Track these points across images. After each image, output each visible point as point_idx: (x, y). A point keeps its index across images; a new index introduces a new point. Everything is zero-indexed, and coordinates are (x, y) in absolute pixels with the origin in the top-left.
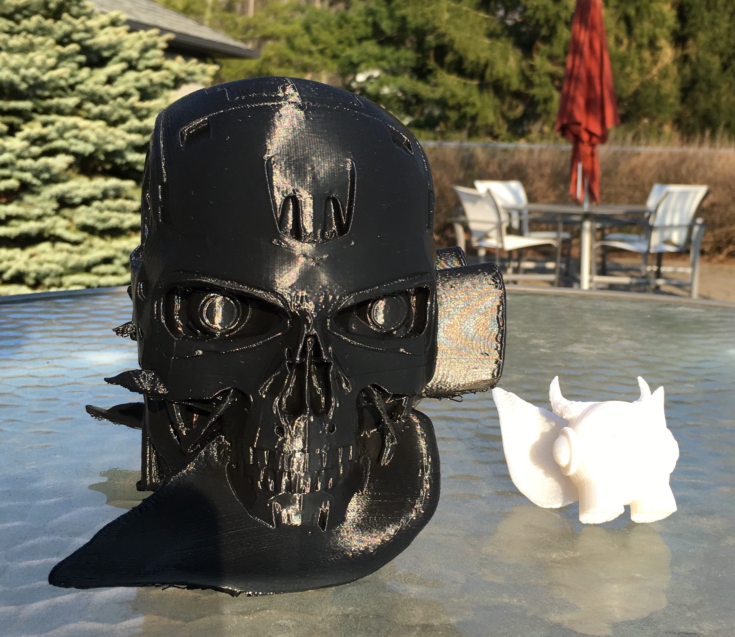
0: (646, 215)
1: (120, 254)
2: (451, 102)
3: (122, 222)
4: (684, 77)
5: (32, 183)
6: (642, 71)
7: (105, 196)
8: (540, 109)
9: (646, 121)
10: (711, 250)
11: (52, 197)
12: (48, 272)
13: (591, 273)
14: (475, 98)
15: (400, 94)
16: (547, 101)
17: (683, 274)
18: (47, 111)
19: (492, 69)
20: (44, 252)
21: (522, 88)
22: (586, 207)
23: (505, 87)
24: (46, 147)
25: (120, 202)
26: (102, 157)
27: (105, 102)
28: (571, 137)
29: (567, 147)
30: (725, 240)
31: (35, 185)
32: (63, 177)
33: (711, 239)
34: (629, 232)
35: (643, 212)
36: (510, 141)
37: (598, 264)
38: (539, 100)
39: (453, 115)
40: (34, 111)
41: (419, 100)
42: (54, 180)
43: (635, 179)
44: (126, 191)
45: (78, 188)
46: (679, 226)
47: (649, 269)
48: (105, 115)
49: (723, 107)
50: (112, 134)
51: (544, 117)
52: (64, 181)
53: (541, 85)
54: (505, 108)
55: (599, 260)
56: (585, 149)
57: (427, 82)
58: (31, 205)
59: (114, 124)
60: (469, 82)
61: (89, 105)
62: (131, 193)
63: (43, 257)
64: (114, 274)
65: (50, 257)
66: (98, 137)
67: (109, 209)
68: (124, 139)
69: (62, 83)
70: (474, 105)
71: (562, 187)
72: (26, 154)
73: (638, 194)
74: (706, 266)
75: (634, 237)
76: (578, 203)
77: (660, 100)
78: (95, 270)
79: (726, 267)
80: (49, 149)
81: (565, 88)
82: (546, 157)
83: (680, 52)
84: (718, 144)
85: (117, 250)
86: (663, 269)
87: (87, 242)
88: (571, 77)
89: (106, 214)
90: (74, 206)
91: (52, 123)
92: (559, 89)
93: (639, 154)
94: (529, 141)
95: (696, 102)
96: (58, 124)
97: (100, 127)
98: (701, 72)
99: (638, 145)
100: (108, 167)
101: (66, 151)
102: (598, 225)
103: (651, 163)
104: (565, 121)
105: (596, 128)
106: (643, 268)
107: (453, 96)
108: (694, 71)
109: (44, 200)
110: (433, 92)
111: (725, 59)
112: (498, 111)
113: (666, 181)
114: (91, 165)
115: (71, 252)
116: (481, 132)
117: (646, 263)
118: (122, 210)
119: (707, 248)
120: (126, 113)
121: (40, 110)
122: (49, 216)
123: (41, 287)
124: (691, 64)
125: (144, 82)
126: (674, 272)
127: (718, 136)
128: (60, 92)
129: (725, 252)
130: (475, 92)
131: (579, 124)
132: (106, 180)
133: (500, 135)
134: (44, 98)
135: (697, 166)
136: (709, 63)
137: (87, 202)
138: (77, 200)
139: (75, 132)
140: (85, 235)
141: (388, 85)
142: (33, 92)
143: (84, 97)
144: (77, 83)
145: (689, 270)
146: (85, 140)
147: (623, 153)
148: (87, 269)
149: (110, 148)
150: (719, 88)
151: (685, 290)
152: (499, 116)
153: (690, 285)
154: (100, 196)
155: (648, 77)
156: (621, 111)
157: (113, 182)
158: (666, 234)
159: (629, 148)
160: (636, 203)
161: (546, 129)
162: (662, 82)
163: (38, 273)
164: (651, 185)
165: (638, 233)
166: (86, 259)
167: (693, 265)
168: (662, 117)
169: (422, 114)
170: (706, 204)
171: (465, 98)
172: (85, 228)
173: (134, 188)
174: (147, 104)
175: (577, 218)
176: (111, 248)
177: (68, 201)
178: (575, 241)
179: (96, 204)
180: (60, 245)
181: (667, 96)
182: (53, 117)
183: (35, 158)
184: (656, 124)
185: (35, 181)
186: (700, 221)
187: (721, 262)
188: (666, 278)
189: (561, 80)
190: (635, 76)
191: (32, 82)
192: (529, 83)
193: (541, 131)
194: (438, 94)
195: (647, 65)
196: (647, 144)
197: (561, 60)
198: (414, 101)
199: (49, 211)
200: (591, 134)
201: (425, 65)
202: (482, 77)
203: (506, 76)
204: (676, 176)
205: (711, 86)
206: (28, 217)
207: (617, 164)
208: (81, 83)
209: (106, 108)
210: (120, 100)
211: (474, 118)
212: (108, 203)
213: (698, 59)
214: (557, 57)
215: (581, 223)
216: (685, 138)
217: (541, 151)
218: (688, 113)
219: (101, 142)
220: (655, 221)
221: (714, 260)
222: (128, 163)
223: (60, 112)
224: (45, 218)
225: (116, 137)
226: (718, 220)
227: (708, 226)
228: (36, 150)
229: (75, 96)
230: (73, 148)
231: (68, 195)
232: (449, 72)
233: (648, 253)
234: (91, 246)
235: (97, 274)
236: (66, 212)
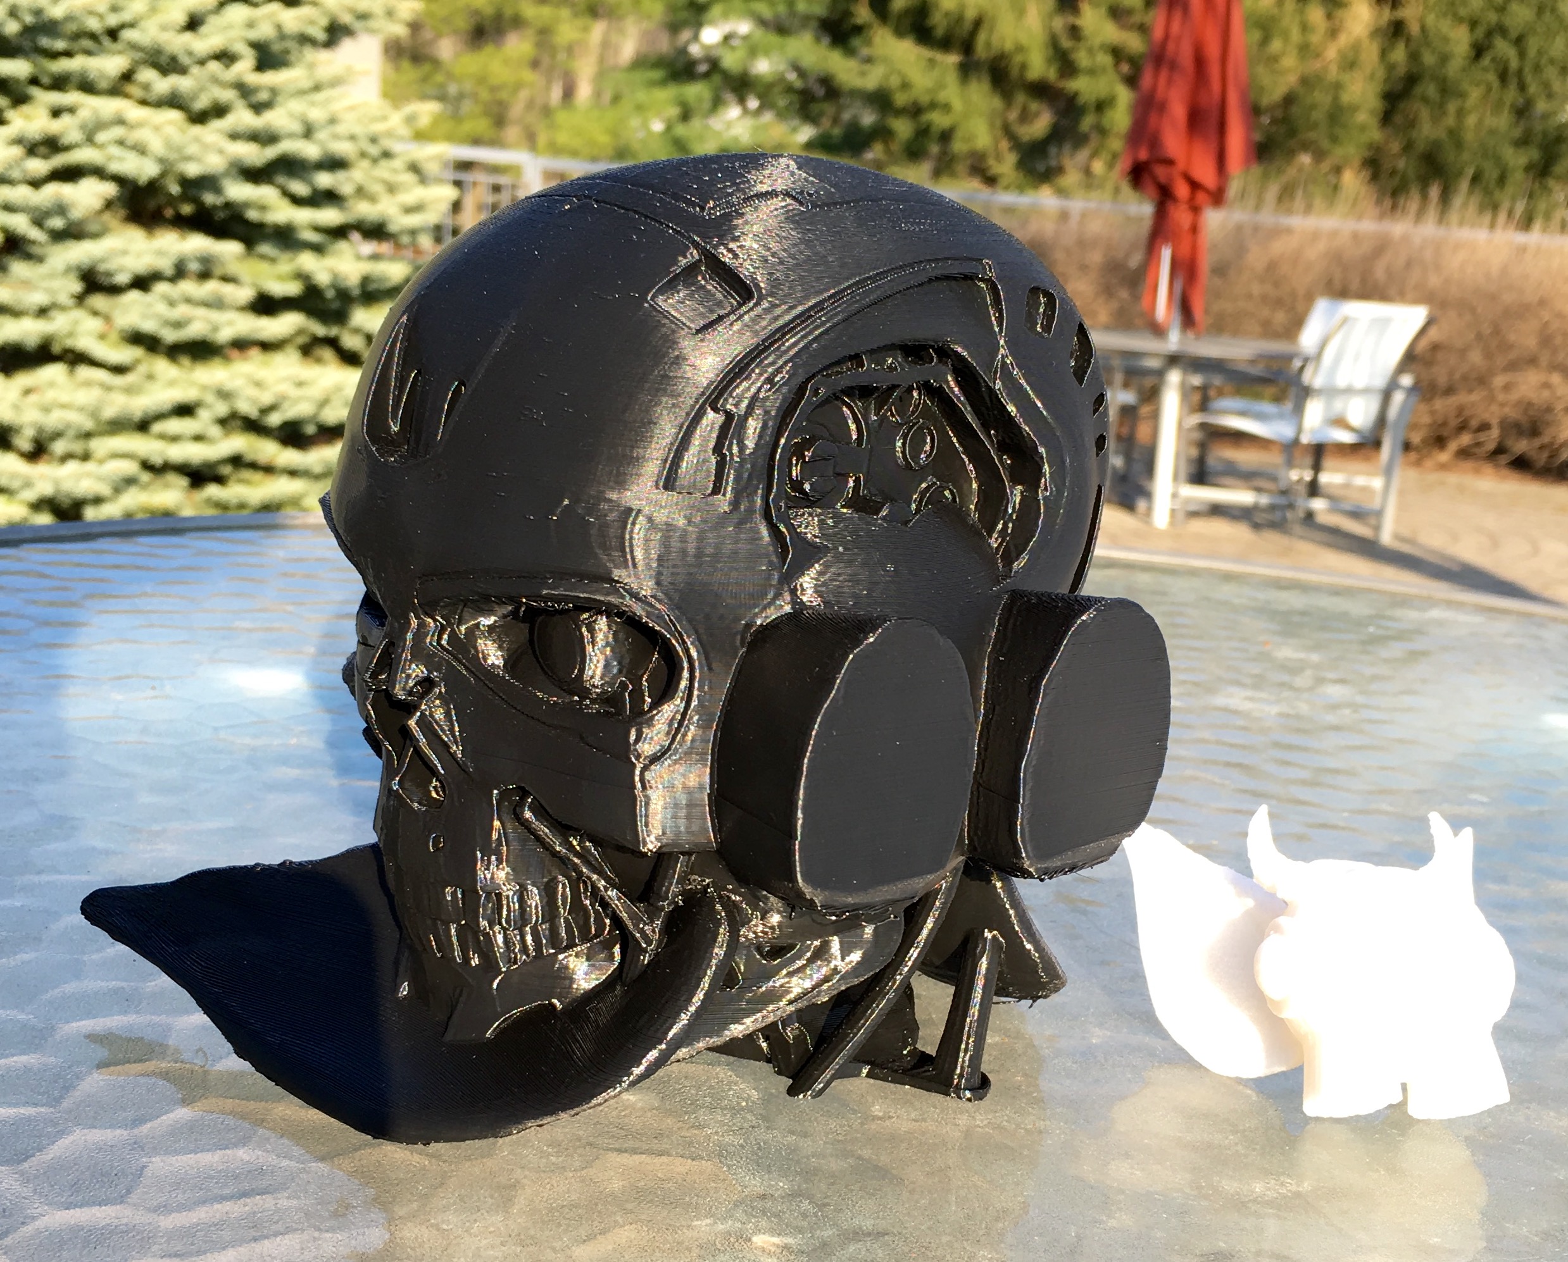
0: (1297, 364)
1: (210, 398)
2: (900, 99)
3: (216, 329)
4: (1391, 68)
5: (28, 236)
6: (1304, 49)
7: (180, 272)
8: (1087, 123)
9: (1305, 159)
10: (1424, 441)
11: (68, 270)
12: (61, 427)
13: (1176, 478)
14: (952, 92)
15: (792, 77)
16: (1102, 106)
17: (1365, 489)
18: (59, 83)
19: (991, 31)
20: (52, 384)
21: (1052, 74)
22: (1174, 341)
23: (1014, 72)
24: (60, 160)
25: (212, 287)
26: (175, 189)
27: (183, 71)
28: (1152, 190)
29: (1143, 209)
30: (1454, 423)
31: (34, 242)
32: (93, 227)
33: (1426, 419)
34: (1258, 396)
35: (1289, 358)
36: (1021, 189)
37: (1190, 461)
38: (1085, 103)
39: (903, 128)
40: (34, 81)
41: (830, 89)
42: (73, 233)
43: (1276, 284)
44: (223, 264)
45: (125, 252)
46: (1366, 391)
47: (1294, 475)
48: (181, 96)
49: (1469, 136)
50: (197, 140)
51: (1094, 139)
52: (95, 236)
53: (1092, 72)
54: (1013, 115)
55: (1194, 452)
56: (1181, 216)
57: (850, 52)
58: (26, 284)
59: (199, 118)
60: (939, 56)
61: (147, 75)
62: (233, 268)
63: (50, 395)
64: (198, 438)
65: (64, 397)
66: (169, 145)
67: (188, 300)
68: (221, 152)
69: (94, 24)
70: (947, 108)
71: (1124, 294)
72: (16, 174)
73: (1280, 318)
74: (1412, 474)
75: (1267, 407)
76: (1158, 331)
77: (1337, 115)
78: (157, 427)
79: (1452, 478)
80: (62, 167)
81: (1147, 80)
82: (1095, 227)
83: (1387, 15)
84: (1454, 216)
85: (204, 388)
86: (1325, 478)
87: (142, 369)
88: (1159, 57)
89: (182, 311)
90: (114, 290)
91: (71, 110)
92: (1131, 81)
93: (1289, 231)
94: (1061, 192)
95: (1412, 124)
96: (84, 114)
97: (170, 122)
98: (1429, 59)
99: (1289, 212)
100: (187, 209)
101: (99, 172)
102: (1196, 380)
103: (1314, 253)
104: (1143, 155)
105: (1205, 174)
106: (1282, 473)
107: (905, 86)
108: (1414, 56)
109: (52, 276)
110: (863, 74)
111: (1480, 32)
112: (998, 123)
113: (1342, 293)
114: (152, 204)
115: (108, 388)
116: (961, 168)
117: (1290, 464)
118: (217, 304)
119: (1416, 438)
120: (227, 95)
121: (45, 80)
122: (63, 308)
123: (45, 457)
124: (1408, 40)
125: (265, 31)
126: (1347, 486)
127: (1458, 201)
128: (87, 43)
129: (1453, 446)
130: (952, 79)
131: (1170, 162)
132: (184, 238)
133: (1000, 175)
134: (54, 55)
135: (1409, 264)
136: (1446, 40)
137: (142, 283)
138: (122, 279)
139: (118, 132)
140: (136, 352)
141: (767, 53)
142: (31, 41)
143: (138, 55)
144: (123, 26)
145: (1377, 483)
146: (141, 150)
147: (1256, 229)
148: (143, 426)
149: (192, 170)
150: (1462, 95)
151: (1367, 525)
152: (999, 133)
153: (1379, 514)
154: (169, 271)
155: (1317, 65)
156: (1258, 137)
157: (197, 243)
158: (1338, 405)
159: (1268, 217)
160: (1276, 335)
161: (1098, 167)
162: (1346, 77)
163: (40, 430)
164: (1309, 300)
165: (1278, 399)
166: (141, 404)
167: (1388, 472)
168: (1339, 152)
169: (836, 120)
170: (1423, 344)
171: (929, 91)
172: (138, 338)
173: (241, 259)
174: (270, 78)
175: (1153, 363)
176: (193, 384)
177: (105, 281)
178: (1145, 410)
179: (161, 288)
180: (85, 372)
181: (1354, 109)
182: (71, 97)
183: (36, 184)
184: (1325, 166)
185: (35, 234)
186: (1407, 380)
187: (1443, 467)
188: (1330, 497)
189: (1135, 62)
190: (1289, 61)
191: (29, 19)
192: (1066, 64)
193: (1087, 172)
194: (871, 80)
195: (1315, 38)
196: (1308, 209)
197: (1137, 18)
198: (820, 92)
199: (64, 299)
200: (1195, 185)
201: (847, 14)
202: (967, 47)
203: (1020, 49)
204: (1364, 280)
205: (1447, 90)
206: (18, 307)
207: (1241, 250)
208: (132, 25)
209: (182, 83)
210: (214, 66)
211: (946, 136)
212: (188, 287)
213: (1423, 29)
214: (1129, 12)
215: (1160, 374)
216: (1388, 203)
217: (1084, 215)
218: (1395, 147)
219: (173, 156)
220: (1314, 378)
221: (1429, 463)
222: (228, 205)
223: (87, 87)
224: (54, 313)
225: (206, 147)
226: (1442, 380)
227: (1424, 391)
228: (38, 166)
229: (120, 52)
230: (115, 167)
231: (102, 268)
232: (899, 33)
233: (1296, 442)
234: (150, 377)
235: (162, 437)
236: (98, 301)
